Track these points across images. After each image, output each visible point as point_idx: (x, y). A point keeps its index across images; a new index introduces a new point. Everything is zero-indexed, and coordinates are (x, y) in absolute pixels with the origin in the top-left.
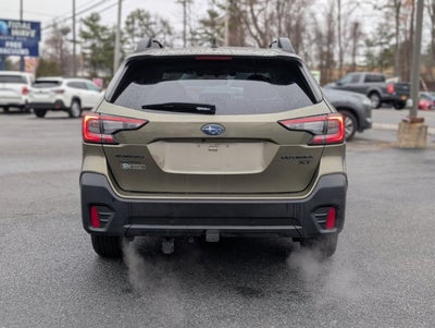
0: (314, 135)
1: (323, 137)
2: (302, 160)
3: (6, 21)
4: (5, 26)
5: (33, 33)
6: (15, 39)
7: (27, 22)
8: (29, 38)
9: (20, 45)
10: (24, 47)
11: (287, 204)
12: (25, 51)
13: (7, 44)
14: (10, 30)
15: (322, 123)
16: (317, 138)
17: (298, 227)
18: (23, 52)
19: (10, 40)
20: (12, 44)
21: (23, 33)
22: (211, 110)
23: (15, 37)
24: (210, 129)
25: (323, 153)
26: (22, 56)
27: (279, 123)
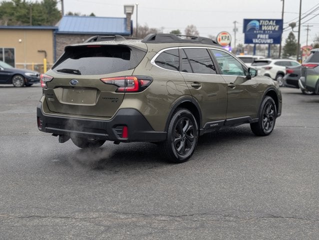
0: (119, 87)
1: (123, 88)
2: (113, 100)
3: (259, 20)
4: (257, 24)
5: (277, 28)
6: (264, 32)
7: (273, 20)
8: (274, 31)
9: (267, 36)
10: (270, 38)
11: (101, 122)
12: (271, 41)
13: (258, 36)
14: (261, 26)
15: (124, 80)
16: (120, 88)
17: (107, 135)
18: (269, 41)
19: (260, 34)
20: (261, 36)
21: (270, 28)
22: (78, 73)
23: (264, 31)
24: (73, 82)
25: (124, 97)
26: (270, 44)
27: (100, 79)
